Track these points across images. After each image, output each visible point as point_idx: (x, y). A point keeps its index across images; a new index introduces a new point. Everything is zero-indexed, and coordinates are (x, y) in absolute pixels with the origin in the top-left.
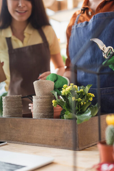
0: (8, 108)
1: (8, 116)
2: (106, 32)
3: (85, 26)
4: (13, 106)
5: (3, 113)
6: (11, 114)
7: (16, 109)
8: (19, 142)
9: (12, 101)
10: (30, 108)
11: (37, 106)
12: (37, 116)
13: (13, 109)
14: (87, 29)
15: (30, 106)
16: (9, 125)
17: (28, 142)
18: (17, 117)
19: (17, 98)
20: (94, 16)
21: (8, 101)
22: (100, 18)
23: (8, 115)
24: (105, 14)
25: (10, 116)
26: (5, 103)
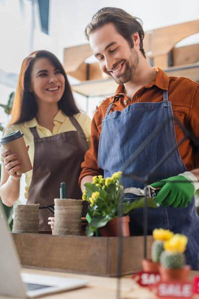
0: (21, 221)
1: (19, 231)
2: (143, 126)
3: (116, 118)
4: (28, 218)
5: (13, 227)
6: (23, 229)
7: (31, 223)
8: (33, 267)
9: (27, 211)
10: (49, 223)
11: (61, 219)
12: (59, 232)
13: (27, 222)
14: (119, 121)
15: (50, 221)
16: (21, 243)
17: (44, 267)
18: (31, 232)
19: (32, 208)
20: (130, 106)
21: (21, 211)
22: (136, 109)
23: (20, 229)
24: (143, 104)
25: (22, 231)
26: (16, 213)
